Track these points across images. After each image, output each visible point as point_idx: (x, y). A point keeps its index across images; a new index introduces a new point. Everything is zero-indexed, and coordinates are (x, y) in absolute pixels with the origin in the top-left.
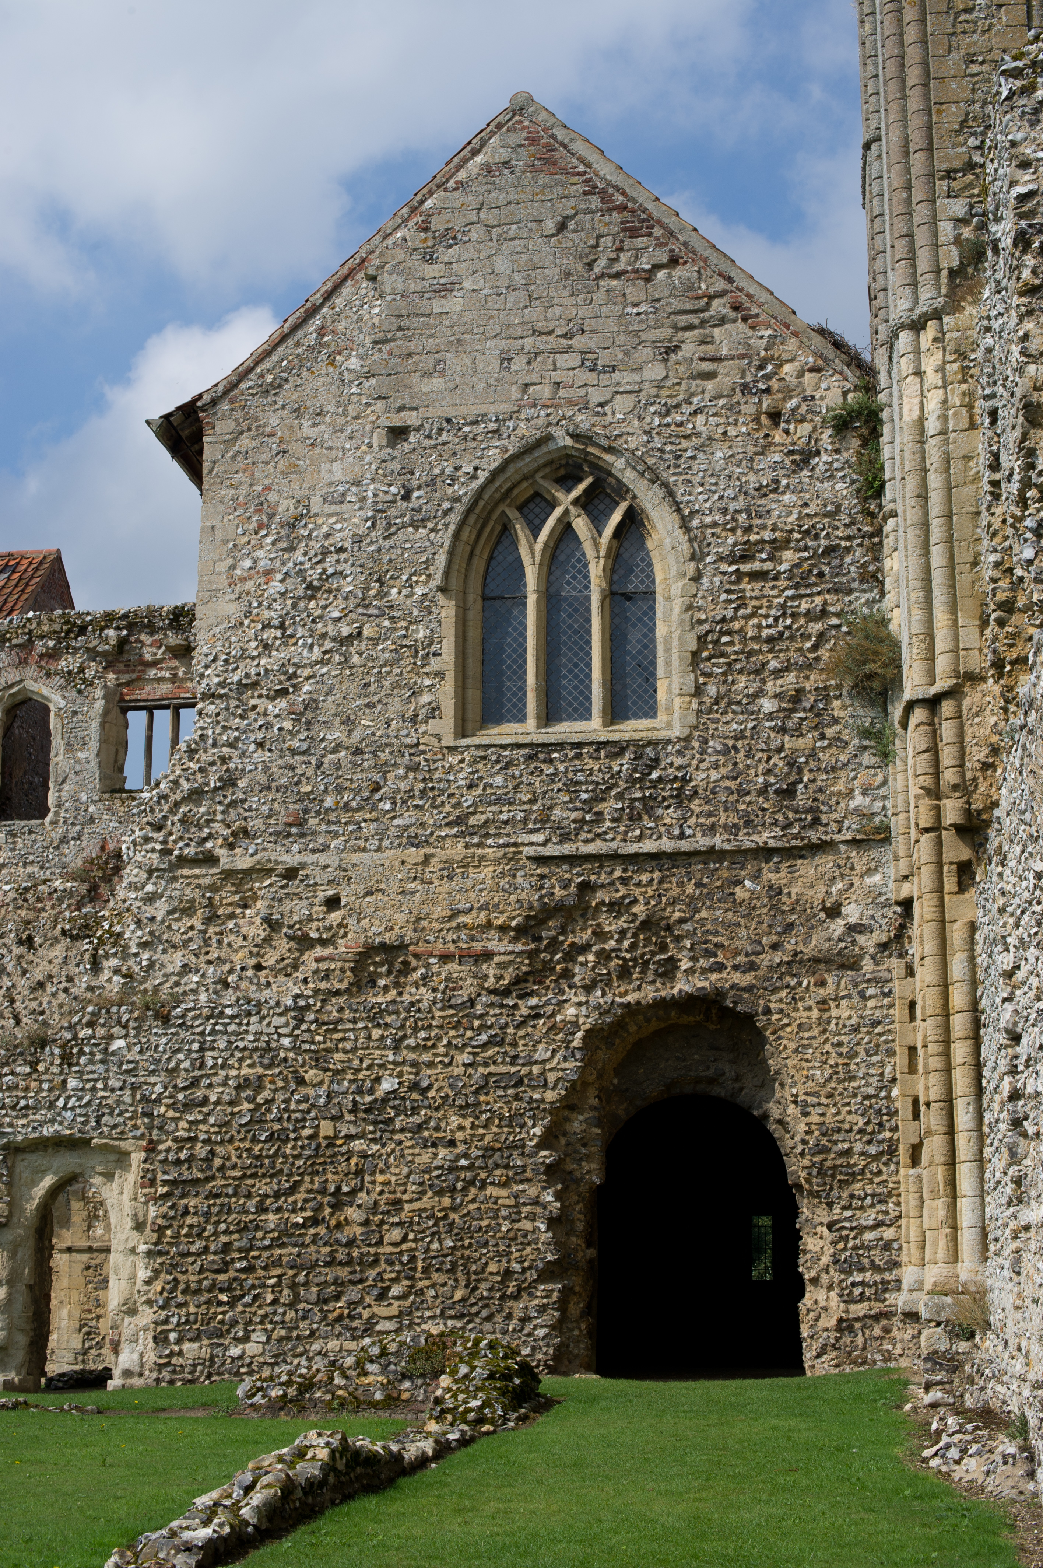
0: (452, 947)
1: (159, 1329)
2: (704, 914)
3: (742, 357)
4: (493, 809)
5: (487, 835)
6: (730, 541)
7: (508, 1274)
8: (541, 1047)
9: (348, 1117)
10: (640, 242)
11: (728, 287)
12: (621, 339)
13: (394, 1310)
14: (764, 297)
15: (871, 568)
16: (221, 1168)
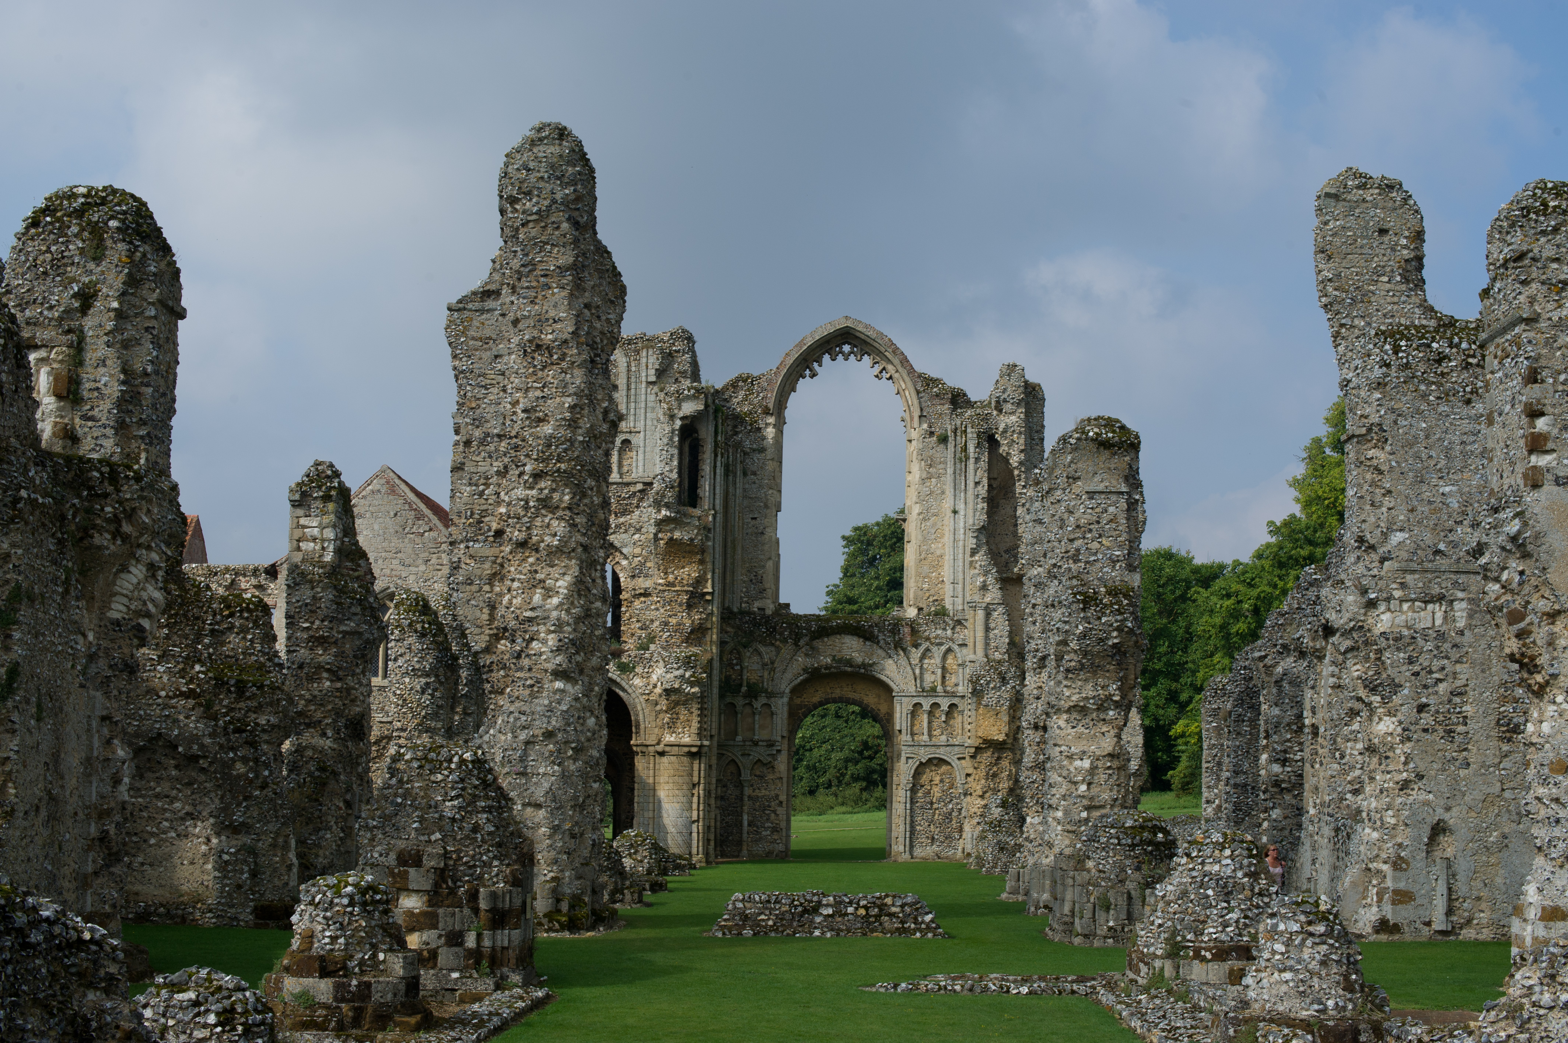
10: (421, 522)
12: (413, 556)
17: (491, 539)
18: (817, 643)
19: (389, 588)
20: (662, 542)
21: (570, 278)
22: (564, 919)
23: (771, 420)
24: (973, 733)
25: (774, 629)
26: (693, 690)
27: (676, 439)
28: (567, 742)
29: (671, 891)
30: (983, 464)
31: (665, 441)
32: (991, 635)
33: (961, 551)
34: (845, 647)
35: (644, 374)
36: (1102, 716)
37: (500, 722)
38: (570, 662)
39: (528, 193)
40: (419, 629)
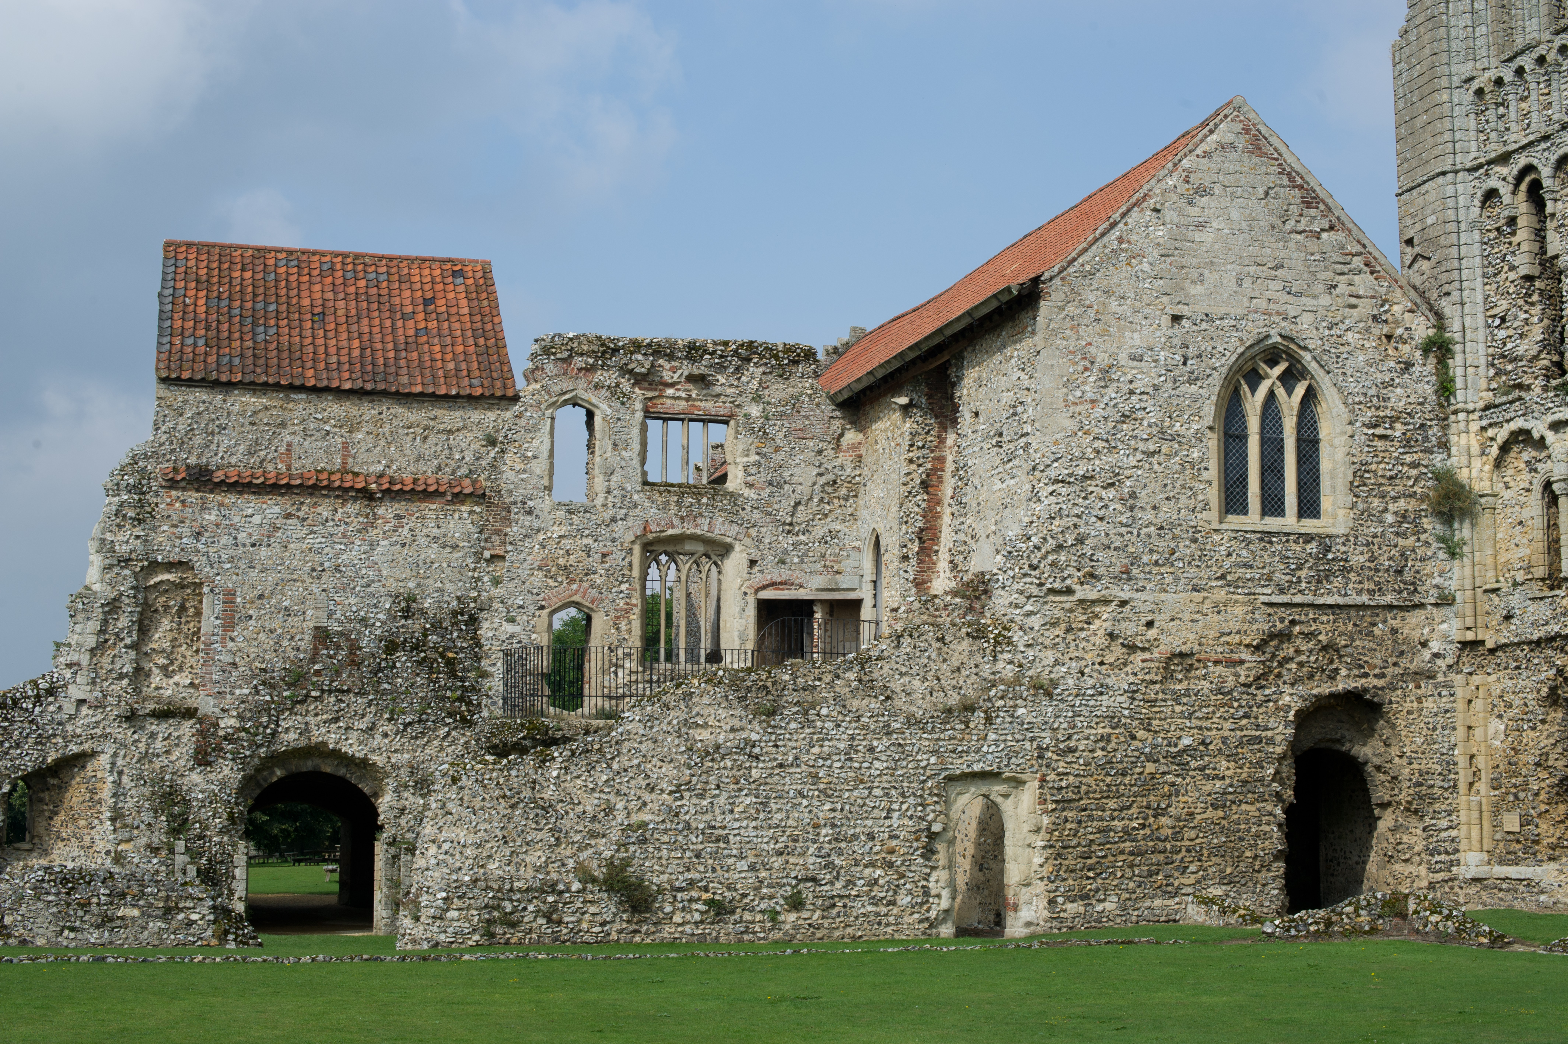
0: (1221, 656)
1: (1052, 895)
2: (1358, 643)
3: (1373, 297)
4: (1243, 570)
5: (1238, 587)
6: (1369, 414)
7: (1256, 857)
8: (1272, 720)
9: (1162, 761)
10: (1313, 212)
11: (1362, 250)
12: (1305, 276)
13: (1192, 880)
14: (1382, 260)
15: (1444, 440)
16: (1087, 793)
19: (1268, 337)
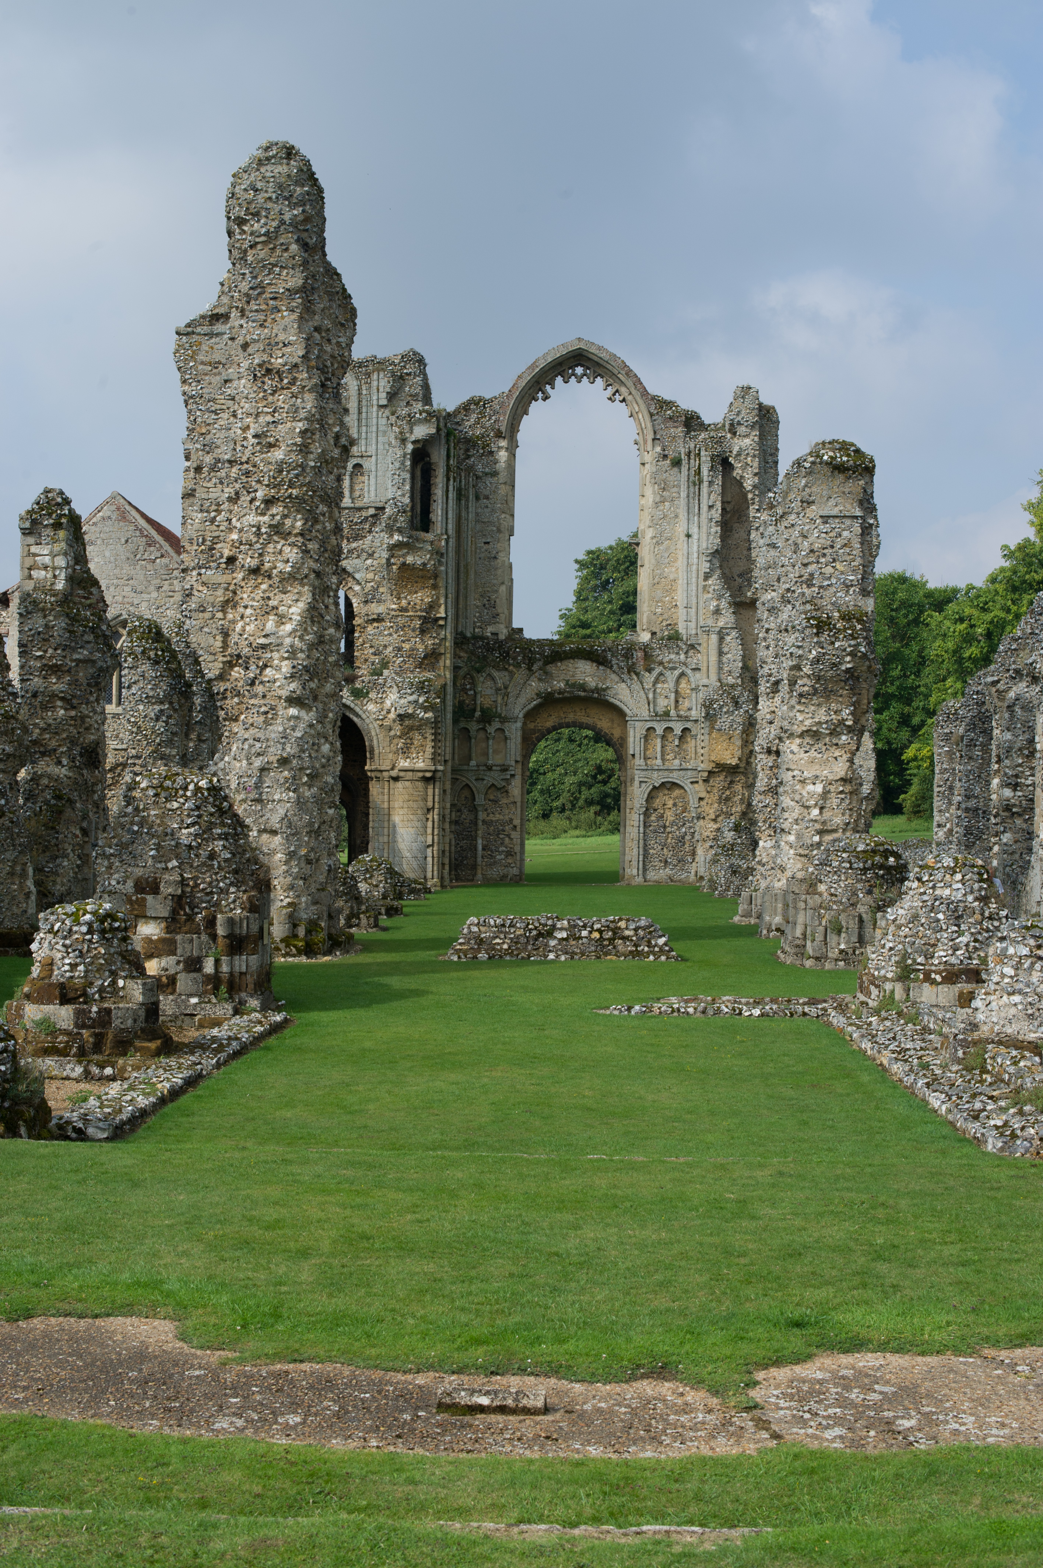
10: (152, 549)
12: (144, 583)
17: (224, 566)
18: (551, 668)
19: (121, 615)
20: (394, 567)
21: (300, 301)
22: (301, 944)
23: (503, 443)
24: (706, 757)
25: (508, 654)
26: (427, 715)
27: (408, 463)
28: (302, 769)
29: (406, 915)
30: (717, 488)
31: (397, 465)
32: (725, 660)
33: (694, 575)
34: (578, 671)
35: (375, 398)
36: (834, 741)
37: (234, 748)
38: (304, 688)
39: (256, 215)
40: (153, 656)
